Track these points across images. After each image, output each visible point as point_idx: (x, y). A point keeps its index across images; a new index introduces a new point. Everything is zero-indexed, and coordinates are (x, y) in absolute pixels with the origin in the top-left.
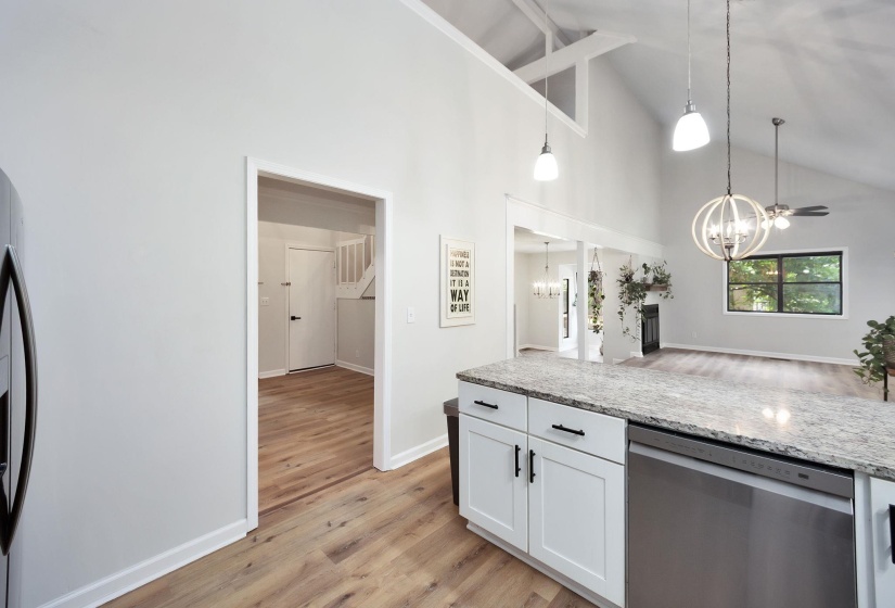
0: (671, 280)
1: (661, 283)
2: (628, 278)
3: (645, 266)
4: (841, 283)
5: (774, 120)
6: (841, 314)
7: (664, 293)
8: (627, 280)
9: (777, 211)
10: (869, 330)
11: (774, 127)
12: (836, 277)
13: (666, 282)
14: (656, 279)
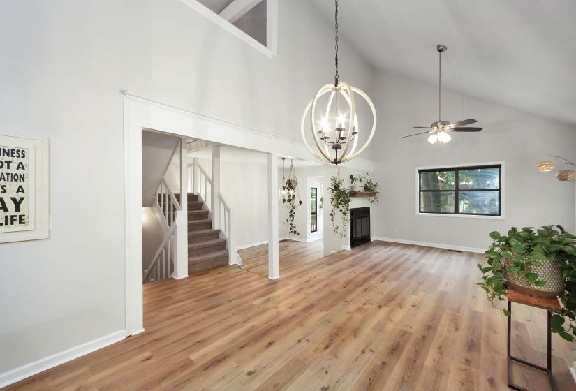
0: (377, 189)
1: (370, 191)
2: (336, 187)
3: (351, 177)
4: (500, 190)
5: (438, 46)
6: (500, 215)
7: (372, 198)
8: (335, 188)
9: (441, 126)
10: (490, 241)
11: (438, 53)
12: (497, 186)
13: (373, 190)
14: (366, 188)
